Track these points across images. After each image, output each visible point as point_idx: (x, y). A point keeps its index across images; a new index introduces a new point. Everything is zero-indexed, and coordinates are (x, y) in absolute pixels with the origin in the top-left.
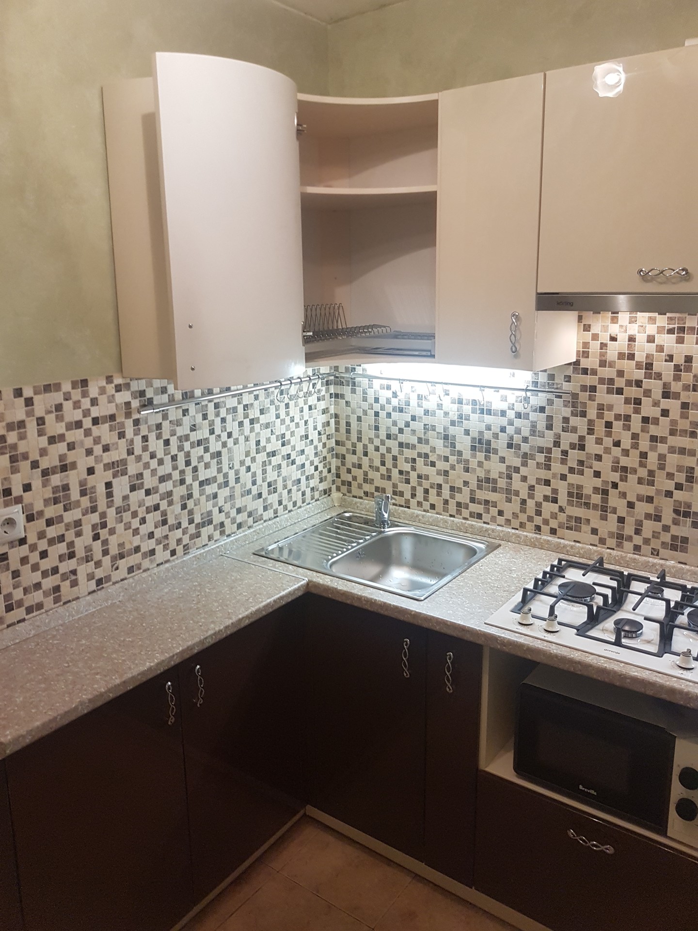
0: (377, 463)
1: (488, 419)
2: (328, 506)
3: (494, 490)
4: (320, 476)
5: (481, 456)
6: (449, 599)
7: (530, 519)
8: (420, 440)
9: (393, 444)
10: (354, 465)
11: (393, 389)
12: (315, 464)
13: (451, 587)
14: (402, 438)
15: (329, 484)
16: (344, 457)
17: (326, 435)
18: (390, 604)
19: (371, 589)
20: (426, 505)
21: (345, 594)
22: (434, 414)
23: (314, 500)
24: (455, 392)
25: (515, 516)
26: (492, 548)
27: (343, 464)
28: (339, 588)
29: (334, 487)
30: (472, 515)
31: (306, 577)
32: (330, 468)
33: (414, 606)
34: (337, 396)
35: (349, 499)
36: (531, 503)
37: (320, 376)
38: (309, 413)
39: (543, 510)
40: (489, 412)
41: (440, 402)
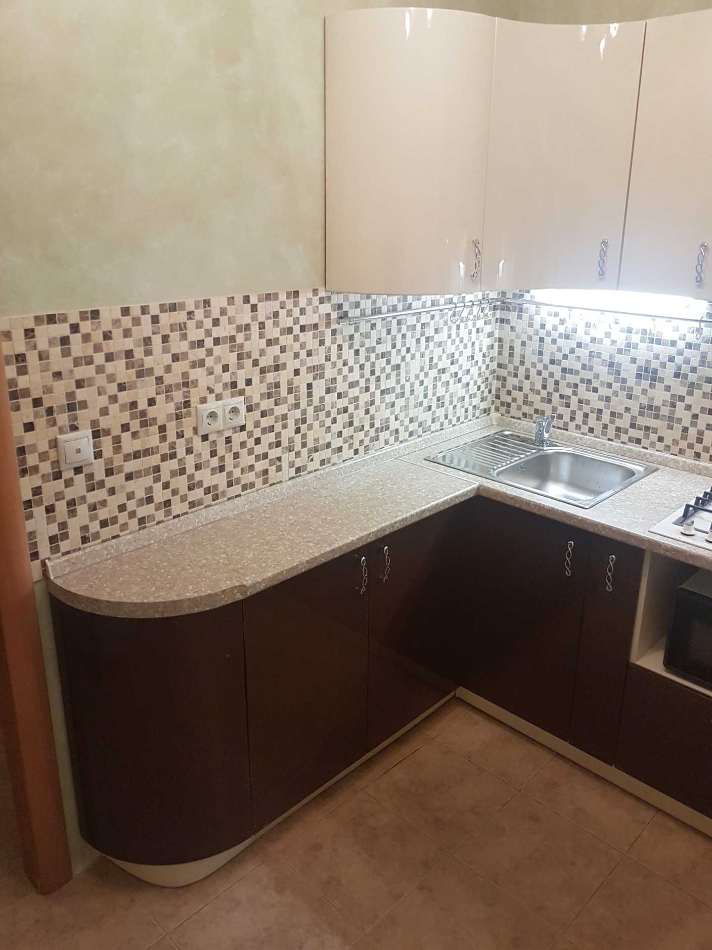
0: (538, 386)
1: (657, 348)
2: (487, 424)
3: (657, 417)
4: (481, 395)
5: (645, 384)
6: (613, 510)
7: (691, 446)
8: (584, 367)
9: (556, 370)
10: (514, 388)
11: (561, 316)
12: (478, 384)
13: (613, 500)
14: (565, 364)
15: (488, 404)
16: (505, 379)
17: (489, 358)
18: (558, 510)
19: (539, 496)
20: (585, 428)
21: (514, 498)
22: (601, 342)
23: (475, 418)
24: (625, 321)
25: (675, 442)
26: (650, 471)
27: (504, 386)
28: (508, 493)
29: (493, 407)
30: (631, 440)
31: (477, 481)
32: (491, 389)
33: (580, 512)
34: (502, 321)
35: (507, 419)
36: (693, 432)
37: (490, 301)
38: (477, 336)
39: (704, 438)
40: (659, 342)
41: (609, 330)
